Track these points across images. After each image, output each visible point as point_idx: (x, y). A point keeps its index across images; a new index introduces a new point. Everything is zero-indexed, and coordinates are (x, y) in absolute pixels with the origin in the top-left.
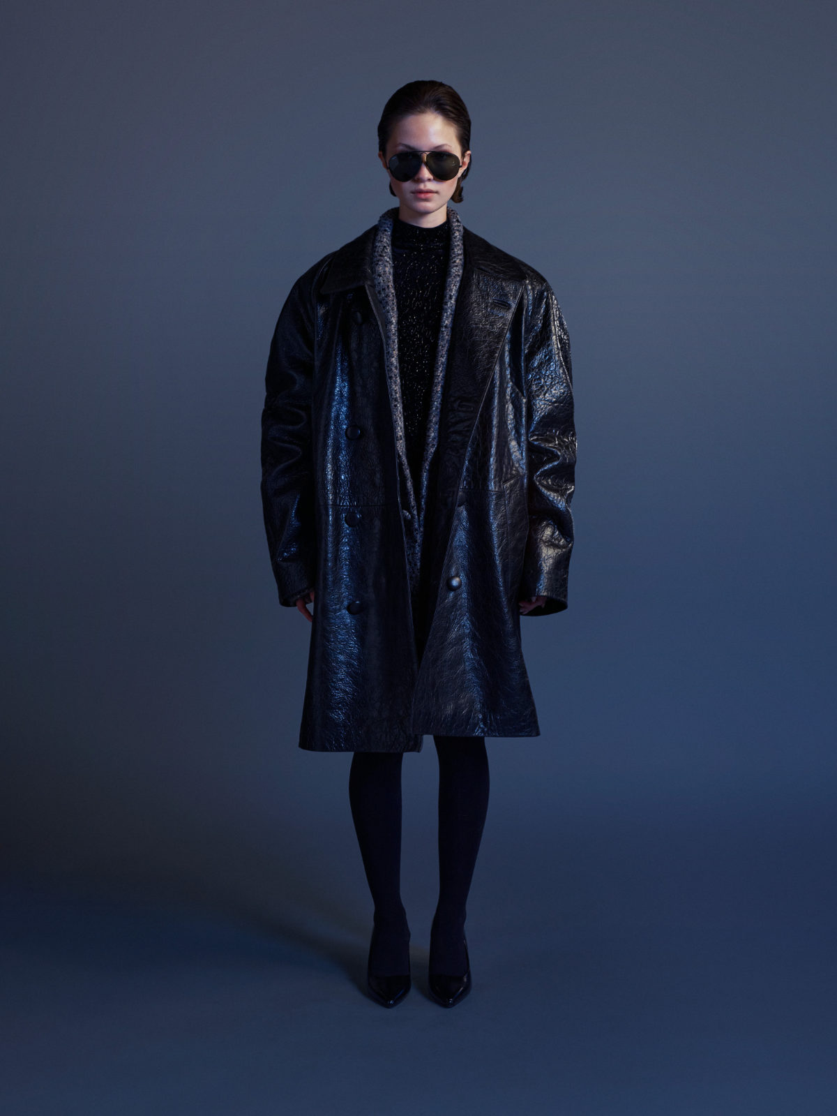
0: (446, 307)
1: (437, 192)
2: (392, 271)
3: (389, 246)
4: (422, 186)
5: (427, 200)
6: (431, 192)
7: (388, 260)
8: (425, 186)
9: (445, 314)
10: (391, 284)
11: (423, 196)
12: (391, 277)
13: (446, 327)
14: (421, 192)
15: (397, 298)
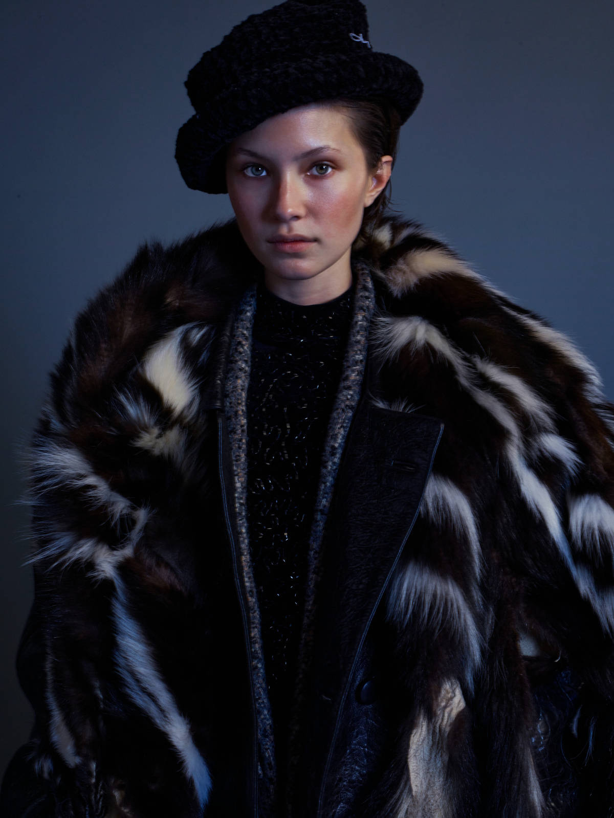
0: (324, 471)
1: (316, 240)
2: (246, 384)
3: (246, 339)
4: (284, 230)
5: (298, 255)
6: (302, 240)
7: (243, 366)
8: (290, 230)
9: (323, 487)
10: (242, 408)
11: (287, 248)
12: (244, 395)
13: (322, 512)
14: (284, 240)
15: (248, 435)
